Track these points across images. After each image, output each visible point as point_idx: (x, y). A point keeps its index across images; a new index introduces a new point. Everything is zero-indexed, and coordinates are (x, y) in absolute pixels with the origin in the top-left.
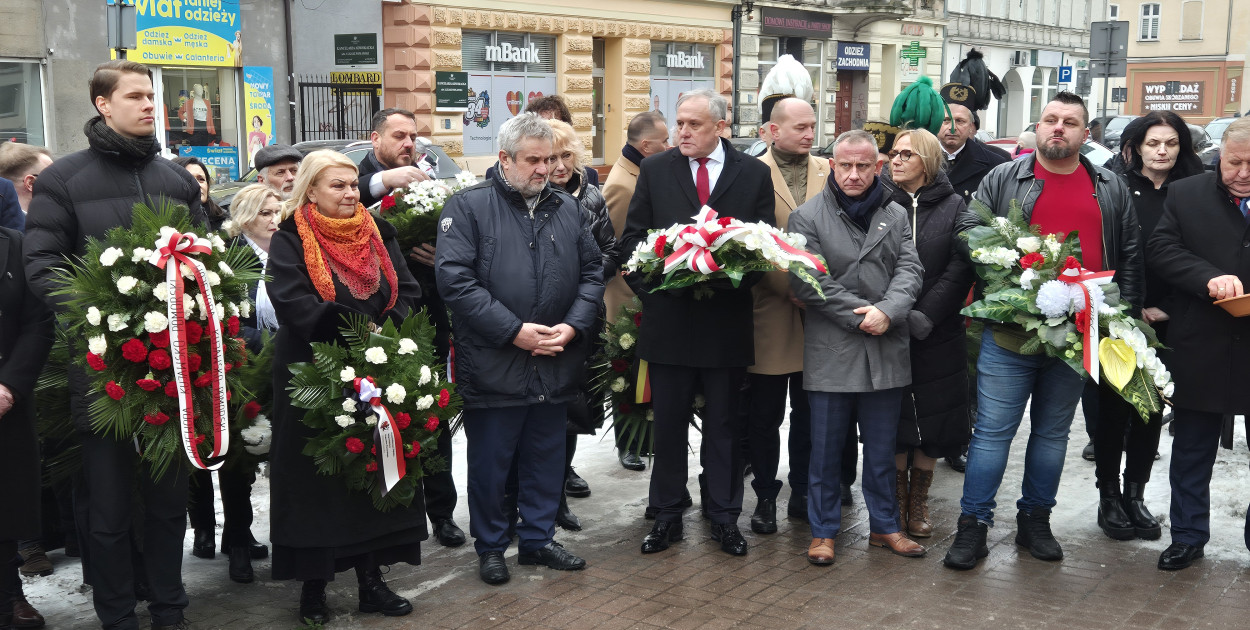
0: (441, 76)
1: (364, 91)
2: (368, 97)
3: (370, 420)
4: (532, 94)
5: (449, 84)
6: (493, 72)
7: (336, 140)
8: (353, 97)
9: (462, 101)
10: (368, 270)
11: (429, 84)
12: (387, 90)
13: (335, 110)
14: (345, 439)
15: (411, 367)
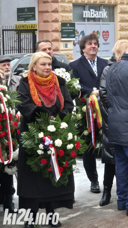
0: (64, 25)
1: (30, 32)
2: (31, 35)
3: (49, 152)
4: (104, 32)
5: (67, 28)
6: (86, 22)
7: (18, 54)
8: (25, 35)
9: (73, 36)
10: (52, 97)
11: (58, 28)
12: (40, 31)
13: (17, 40)
14: (40, 159)
15: (65, 133)
